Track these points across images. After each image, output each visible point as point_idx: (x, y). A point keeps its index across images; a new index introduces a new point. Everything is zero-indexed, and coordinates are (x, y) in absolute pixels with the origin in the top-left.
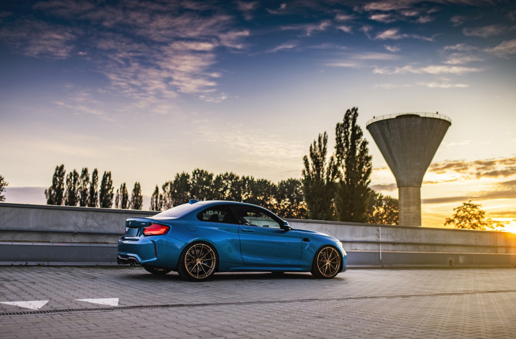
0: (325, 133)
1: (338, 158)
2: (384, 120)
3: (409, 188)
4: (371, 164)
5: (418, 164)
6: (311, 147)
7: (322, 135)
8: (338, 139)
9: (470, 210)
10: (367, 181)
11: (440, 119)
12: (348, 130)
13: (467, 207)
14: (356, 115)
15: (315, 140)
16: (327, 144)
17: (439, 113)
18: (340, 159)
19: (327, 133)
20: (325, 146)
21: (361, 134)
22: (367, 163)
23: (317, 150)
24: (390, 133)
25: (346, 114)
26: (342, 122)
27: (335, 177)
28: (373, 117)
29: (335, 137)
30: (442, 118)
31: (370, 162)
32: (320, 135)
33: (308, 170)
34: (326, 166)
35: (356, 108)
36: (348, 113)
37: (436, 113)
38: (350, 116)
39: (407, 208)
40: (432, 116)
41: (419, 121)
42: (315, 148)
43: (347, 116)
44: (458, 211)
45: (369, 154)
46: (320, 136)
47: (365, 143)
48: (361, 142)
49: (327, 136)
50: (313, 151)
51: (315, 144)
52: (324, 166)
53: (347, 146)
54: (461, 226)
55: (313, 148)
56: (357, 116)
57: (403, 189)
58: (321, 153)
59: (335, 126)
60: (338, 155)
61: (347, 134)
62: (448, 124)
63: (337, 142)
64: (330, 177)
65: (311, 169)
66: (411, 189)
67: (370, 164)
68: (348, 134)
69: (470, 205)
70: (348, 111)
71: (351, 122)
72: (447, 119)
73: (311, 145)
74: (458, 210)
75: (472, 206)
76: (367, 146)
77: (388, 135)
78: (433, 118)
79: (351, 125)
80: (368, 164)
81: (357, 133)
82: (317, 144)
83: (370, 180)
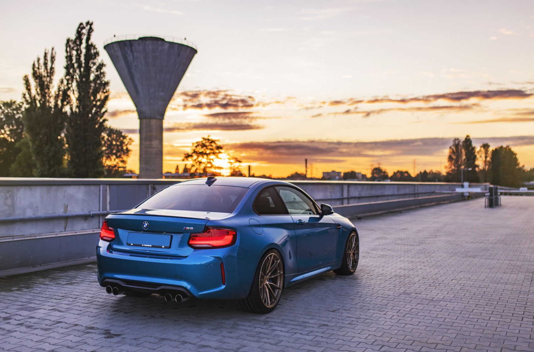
0: (53, 49)
1: (68, 80)
2: (127, 40)
3: (152, 120)
4: (109, 91)
5: (162, 94)
6: (34, 65)
7: (48, 51)
8: (69, 58)
9: (209, 146)
10: (103, 110)
11: (187, 46)
12: (80, 47)
13: (206, 142)
14: (91, 30)
15: (38, 56)
16: (55, 62)
17: (187, 39)
18: (70, 82)
19: (55, 49)
20: (52, 65)
21: (97, 54)
22: (104, 89)
23: (41, 69)
24: (133, 56)
25: (79, 27)
26: (73, 37)
27: (65, 103)
28: (114, 36)
29: (65, 54)
30: (190, 45)
31: (107, 88)
32: (46, 50)
33: (30, 94)
34: (53, 90)
35: (91, 22)
36: (81, 27)
37: (184, 39)
38: (84, 31)
39: (149, 143)
40: (179, 42)
41: (166, 46)
42: (39, 66)
43: (80, 30)
44: (196, 147)
45: (106, 79)
46: (47, 52)
47: (101, 66)
48: (97, 64)
49: (55, 53)
50: (36, 69)
51: (38, 61)
52: (50, 90)
53: (80, 67)
54: (198, 161)
55: (37, 65)
56: (91, 32)
57: (144, 121)
58: (47, 73)
59: (65, 42)
60: (68, 77)
61: (79, 52)
62: (193, 52)
63: (67, 62)
64: (59, 103)
65: (33, 92)
66: (154, 122)
67: (107, 90)
68: (81, 53)
69: (209, 140)
70: (81, 24)
71: (84, 38)
72: (194, 47)
73: (34, 62)
74: (196, 145)
75: (210, 141)
76: (104, 69)
77: (130, 58)
78: (181, 45)
79: (84, 41)
80: (105, 91)
81: (92, 51)
82: (42, 61)
83: (107, 109)
